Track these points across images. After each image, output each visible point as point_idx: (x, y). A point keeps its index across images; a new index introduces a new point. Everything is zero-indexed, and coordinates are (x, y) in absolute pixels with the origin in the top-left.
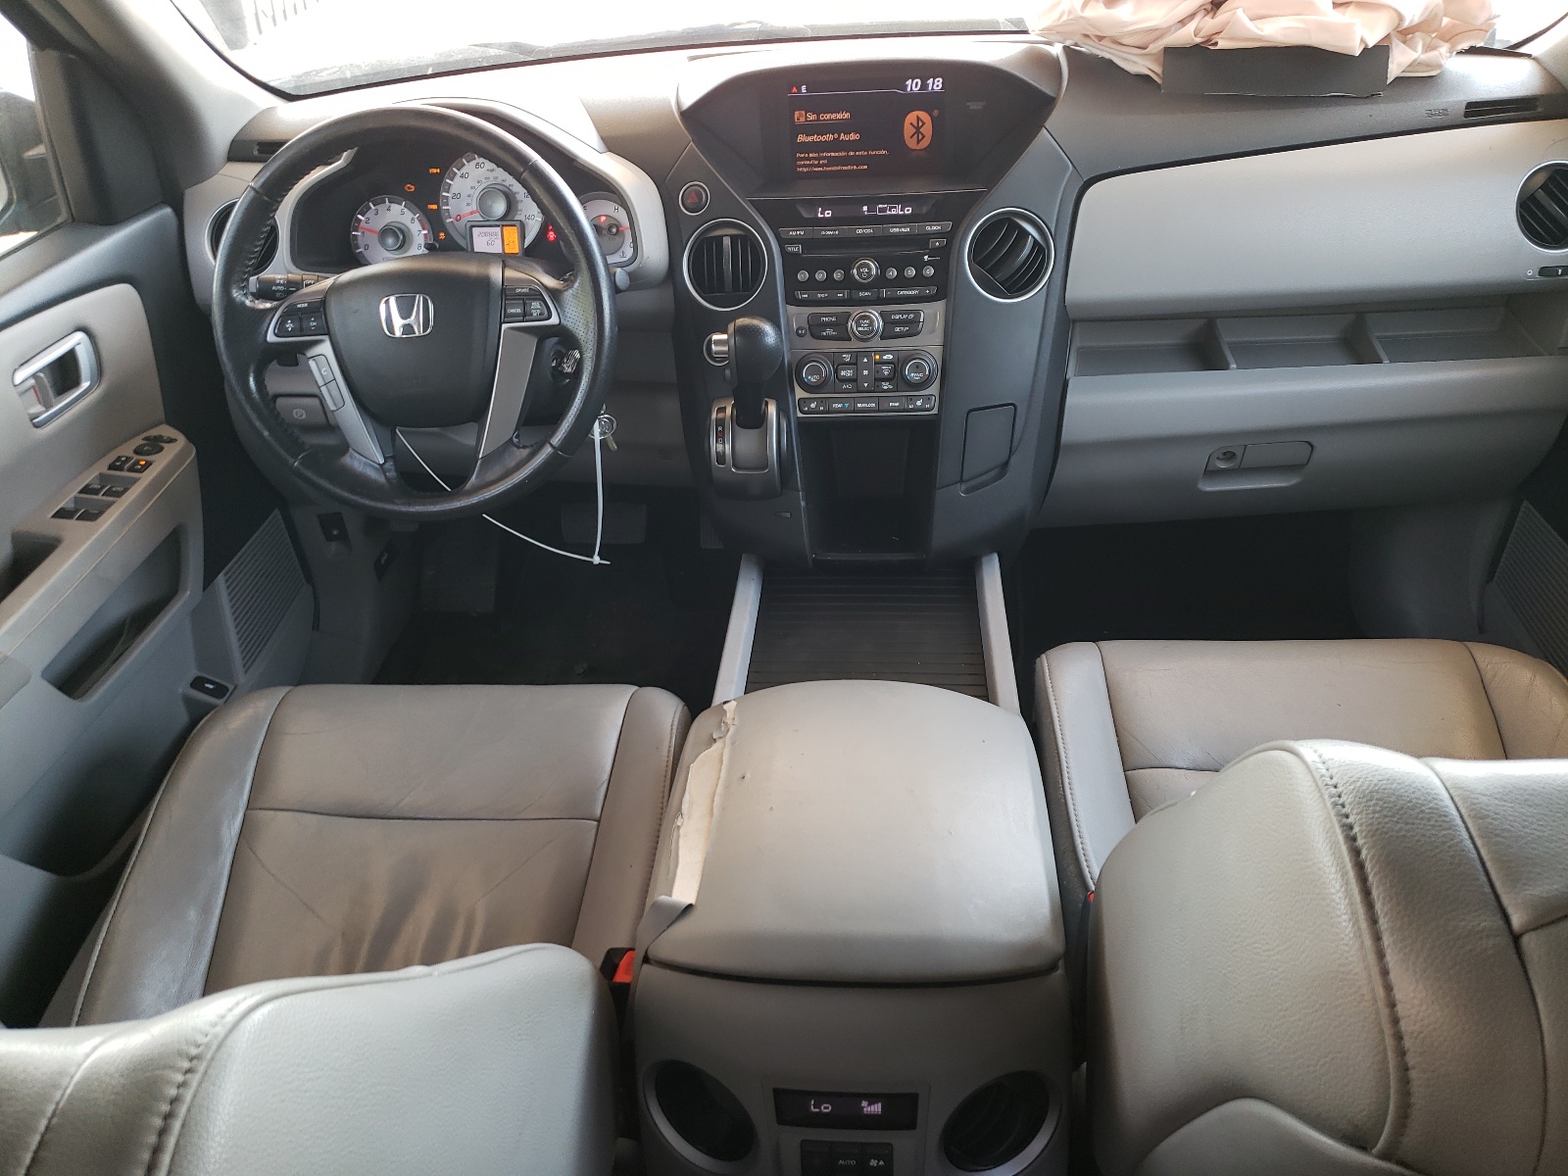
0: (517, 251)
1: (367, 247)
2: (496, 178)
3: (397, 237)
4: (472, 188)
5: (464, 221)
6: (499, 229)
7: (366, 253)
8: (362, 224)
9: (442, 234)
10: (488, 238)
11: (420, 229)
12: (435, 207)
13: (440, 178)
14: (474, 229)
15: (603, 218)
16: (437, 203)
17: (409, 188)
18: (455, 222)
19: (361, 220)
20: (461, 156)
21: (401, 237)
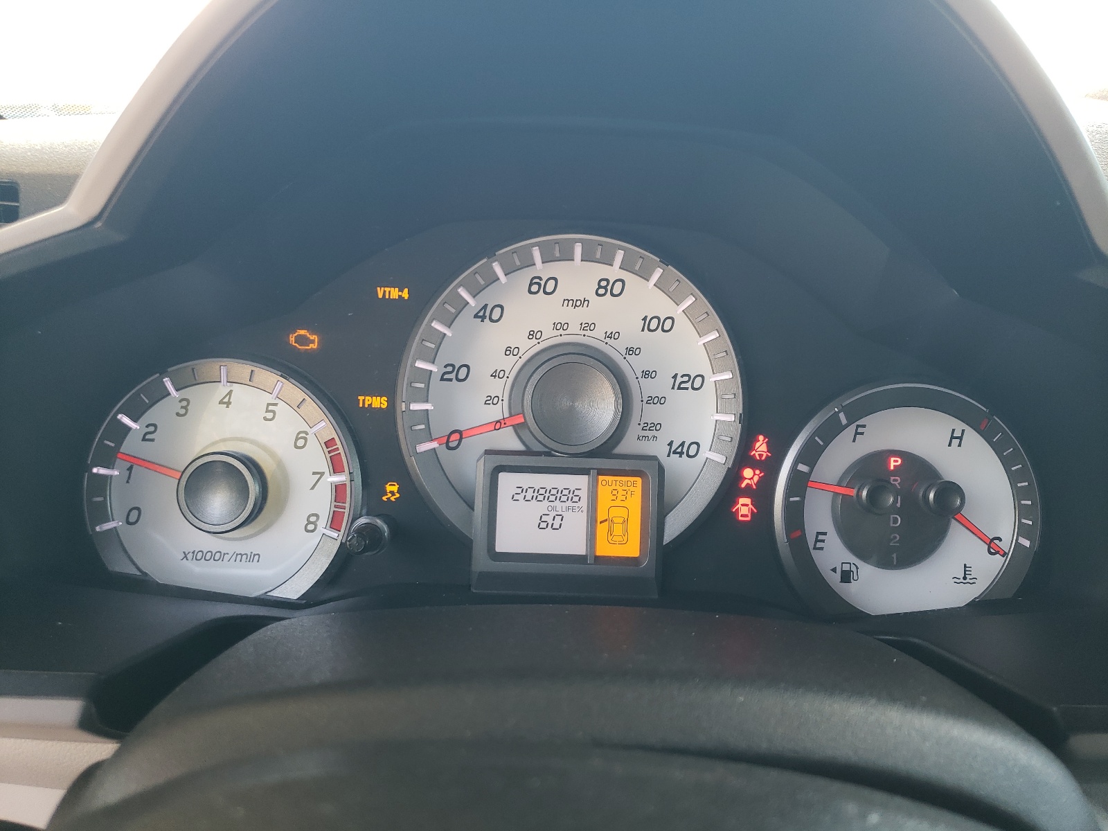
0: (636, 554)
1: (134, 515)
2: (587, 326)
3: (244, 490)
4: (509, 351)
5: (474, 447)
6: (581, 482)
7: (127, 534)
8: (131, 445)
9: (392, 488)
10: (543, 507)
11: (324, 466)
12: (379, 402)
13: (412, 313)
14: (503, 477)
15: (894, 462)
16: (390, 392)
17: (301, 340)
18: (443, 453)
19: (128, 429)
20: (490, 253)
21: (254, 488)
